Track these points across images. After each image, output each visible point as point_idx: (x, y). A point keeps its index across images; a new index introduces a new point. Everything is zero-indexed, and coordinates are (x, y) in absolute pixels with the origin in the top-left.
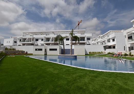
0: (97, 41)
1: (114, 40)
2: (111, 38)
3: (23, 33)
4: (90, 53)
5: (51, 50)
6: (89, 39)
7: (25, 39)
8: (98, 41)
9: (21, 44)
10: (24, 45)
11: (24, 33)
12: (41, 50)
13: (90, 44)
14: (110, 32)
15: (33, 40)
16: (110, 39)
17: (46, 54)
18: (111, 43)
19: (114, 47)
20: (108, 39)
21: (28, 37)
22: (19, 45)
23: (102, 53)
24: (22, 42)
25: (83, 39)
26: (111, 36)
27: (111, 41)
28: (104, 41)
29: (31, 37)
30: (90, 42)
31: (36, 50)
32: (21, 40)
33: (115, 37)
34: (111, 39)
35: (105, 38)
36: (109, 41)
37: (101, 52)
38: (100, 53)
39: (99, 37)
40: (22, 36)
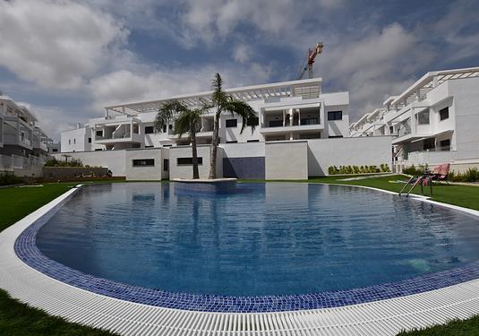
0: (378, 123)
1: (444, 114)
2: (434, 107)
3: (107, 108)
4: (330, 170)
5: (182, 161)
6: (335, 115)
7: (113, 128)
8: (385, 121)
9: (104, 147)
10: (109, 147)
11: (111, 108)
12: (150, 162)
13: (341, 137)
14: (430, 79)
15: (136, 131)
16: (427, 111)
17: (166, 179)
18: (435, 128)
19: (445, 144)
20: (418, 111)
21: (120, 120)
22: (96, 150)
23: (385, 169)
24: (105, 138)
25: (310, 116)
26: (433, 98)
27: (434, 116)
28: (404, 122)
29: (130, 121)
30: (343, 125)
31: (137, 163)
32: (99, 133)
33: (450, 99)
34: (431, 111)
35: (409, 106)
36: (423, 118)
37: (379, 167)
38: (378, 171)
39: (389, 104)
40: (102, 120)
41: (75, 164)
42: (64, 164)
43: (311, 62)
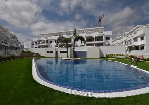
0: (121, 40)
1: (142, 38)
3: (38, 35)
4: (106, 55)
5: (61, 52)
6: (108, 38)
7: (40, 41)
8: (123, 40)
9: (37, 47)
10: (39, 47)
11: (40, 35)
12: (52, 52)
13: (110, 45)
14: (138, 27)
15: (47, 42)
17: (57, 57)
18: (139, 43)
19: (142, 48)
20: (134, 37)
21: (42, 39)
22: (35, 48)
23: (123, 55)
24: (38, 44)
25: (100, 38)
26: (139, 33)
27: (139, 39)
28: (130, 40)
29: (45, 39)
30: (110, 41)
31: (48, 52)
32: (36, 43)
33: (144, 34)
34: (138, 37)
35: (131, 36)
36: (136, 40)
37: (121, 55)
39: (125, 35)
40: (37, 39)
41: (29, 52)
42: (26, 52)
43: (100, 20)
